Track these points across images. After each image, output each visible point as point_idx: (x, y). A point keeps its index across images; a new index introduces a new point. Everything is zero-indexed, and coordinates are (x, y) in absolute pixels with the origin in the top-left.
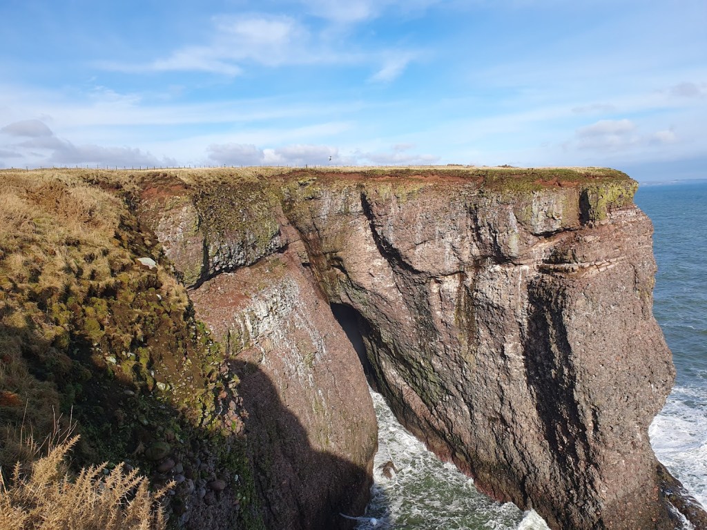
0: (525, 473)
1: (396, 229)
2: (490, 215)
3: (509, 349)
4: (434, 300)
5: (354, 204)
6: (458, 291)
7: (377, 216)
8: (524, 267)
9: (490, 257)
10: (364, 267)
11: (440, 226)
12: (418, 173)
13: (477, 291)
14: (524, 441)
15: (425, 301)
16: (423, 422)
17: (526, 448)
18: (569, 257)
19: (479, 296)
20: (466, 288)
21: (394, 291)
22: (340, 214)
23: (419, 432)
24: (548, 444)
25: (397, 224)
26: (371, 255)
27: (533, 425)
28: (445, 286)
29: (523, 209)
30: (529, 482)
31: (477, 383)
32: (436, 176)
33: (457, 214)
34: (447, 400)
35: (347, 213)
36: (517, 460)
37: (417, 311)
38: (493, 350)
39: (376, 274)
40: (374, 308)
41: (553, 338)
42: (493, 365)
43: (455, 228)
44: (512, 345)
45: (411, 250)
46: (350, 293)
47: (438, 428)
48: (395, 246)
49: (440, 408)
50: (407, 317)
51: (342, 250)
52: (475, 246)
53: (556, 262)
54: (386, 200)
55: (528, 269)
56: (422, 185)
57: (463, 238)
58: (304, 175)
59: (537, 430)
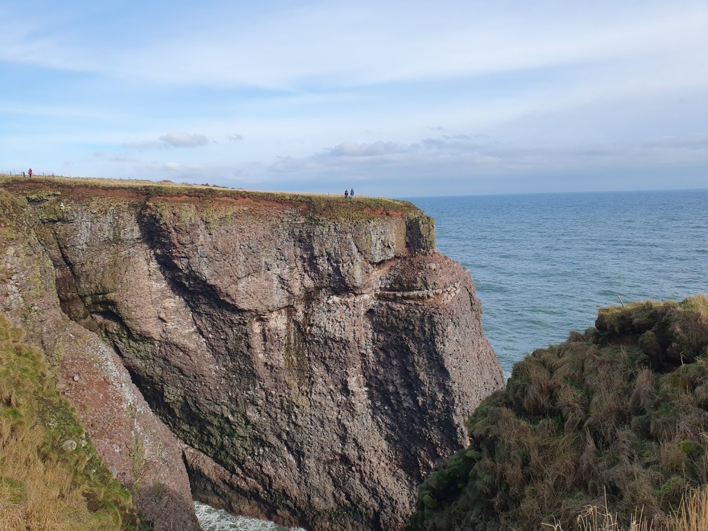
0: (377, 509)
1: (211, 260)
2: (329, 244)
3: (353, 384)
4: (257, 341)
5: (128, 229)
6: (287, 328)
7: (178, 245)
8: (366, 296)
9: (326, 288)
10: (151, 311)
11: (267, 257)
12: (226, 194)
13: (311, 325)
14: (376, 475)
15: (243, 344)
16: (222, 486)
17: (379, 483)
18: (419, 284)
19: (314, 330)
20: (296, 323)
21: (195, 336)
22: (108, 242)
23: (215, 499)
24: (403, 472)
25: (212, 255)
26: (159, 294)
27: (383, 458)
28: (272, 324)
29: (364, 238)
30: (384, 517)
31: (309, 426)
32: (247, 199)
33: (282, 242)
34: (261, 453)
35: (117, 240)
36: (366, 497)
37: (228, 358)
38: (332, 387)
39: (169, 319)
40: (161, 361)
41: (420, 367)
42: (332, 404)
43: (283, 258)
44: (355, 378)
45: (233, 286)
46: (121, 346)
47: (246, 488)
48: (212, 282)
49: (250, 464)
50: (212, 366)
51: (115, 290)
52: (306, 276)
53: (402, 289)
54: (191, 225)
55: (367, 299)
56: (235, 209)
57: (292, 269)
58: (36, 187)
59: (388, 462)
